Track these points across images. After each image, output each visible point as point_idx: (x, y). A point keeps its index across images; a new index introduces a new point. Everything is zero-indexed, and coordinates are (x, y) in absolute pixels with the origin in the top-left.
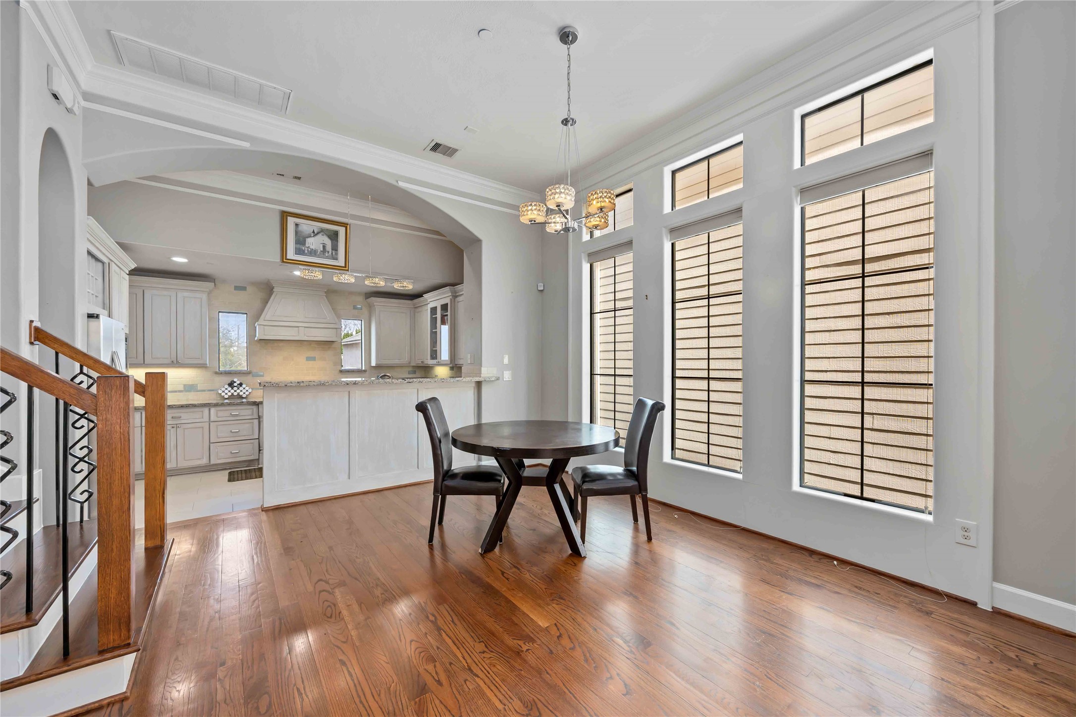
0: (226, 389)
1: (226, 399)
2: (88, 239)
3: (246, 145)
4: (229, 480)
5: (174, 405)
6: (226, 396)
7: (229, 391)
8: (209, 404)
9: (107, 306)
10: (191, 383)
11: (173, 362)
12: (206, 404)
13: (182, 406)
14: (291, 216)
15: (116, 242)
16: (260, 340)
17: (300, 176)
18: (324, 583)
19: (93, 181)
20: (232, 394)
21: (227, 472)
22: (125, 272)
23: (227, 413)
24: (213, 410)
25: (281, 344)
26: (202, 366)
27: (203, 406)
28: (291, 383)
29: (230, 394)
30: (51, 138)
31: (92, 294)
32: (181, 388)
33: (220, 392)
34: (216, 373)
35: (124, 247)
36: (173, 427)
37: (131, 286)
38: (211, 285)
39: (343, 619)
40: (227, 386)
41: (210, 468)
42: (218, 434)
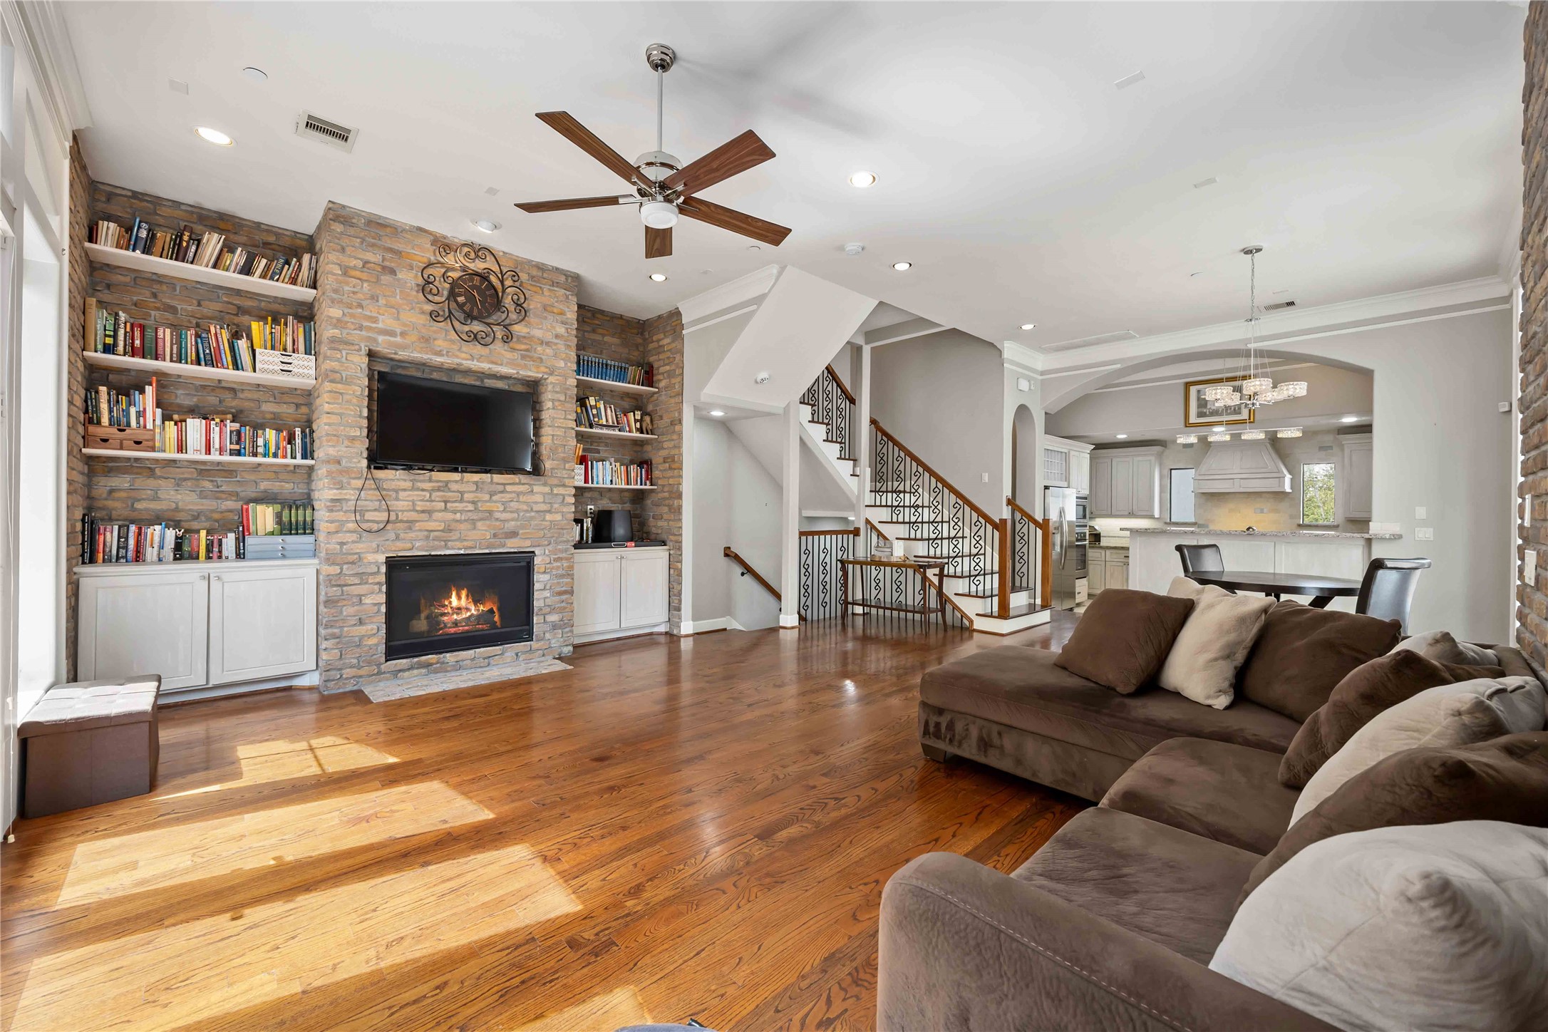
11: (1130, 513)
14: (1193, 385)
22: (1086, 453)
26: (1152, 517)
31: (1057, 473)
34: (1166, 523)
38: (1159, 448)
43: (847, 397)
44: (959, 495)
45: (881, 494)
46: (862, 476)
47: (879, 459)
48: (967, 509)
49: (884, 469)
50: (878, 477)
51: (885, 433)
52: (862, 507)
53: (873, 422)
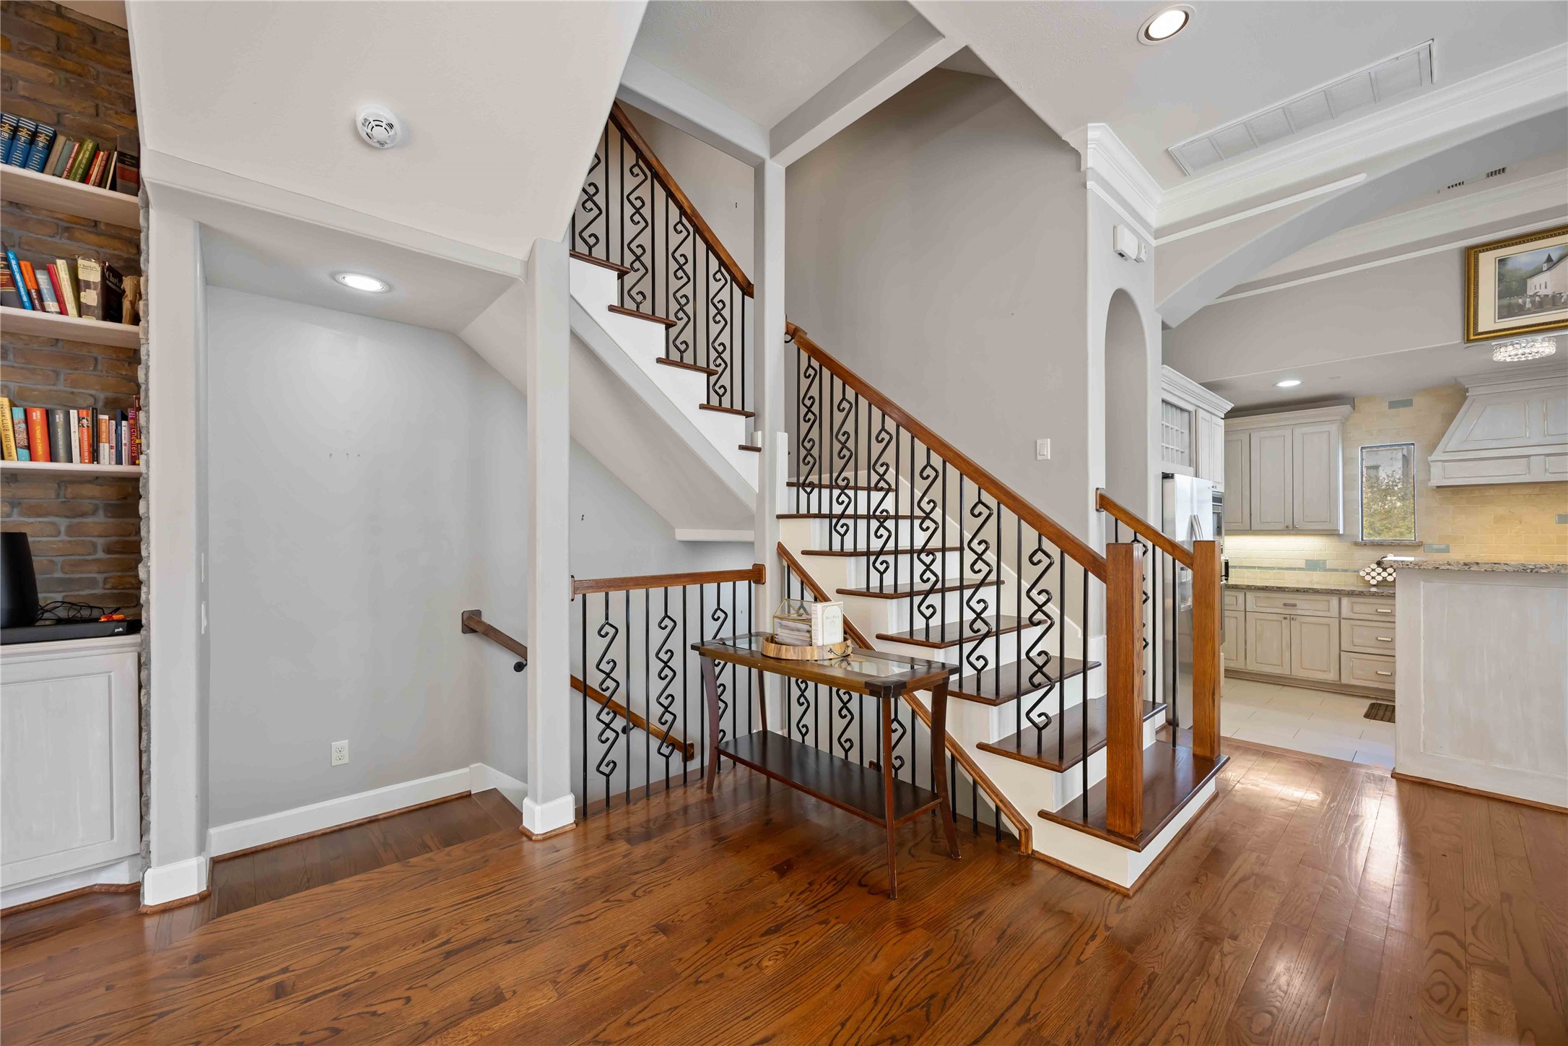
0: (1373, 570)
1: (1374, 586)
2: (1163, 389)
3: (1360, 178)
4: (1367, 716)
5: (1287, 588)
6: (1373, 582)
7: (1379, 574)
8: (1338, 590)
9: (1194, 464)
10: (1316, 559)
11: (1287, 527)
12: (1335, 590)
13: (1297, 590)
14: (1484, 251)
15: (1200, 384)
16: (1438, 487)
17: (1501, 167)
18: (1455, 943)
19: (1168, 322)
20: (1385, 579)
21: (1368, 703)
22: (1219, 417)
23: (1370, 609)
24: (1345, 601)
25: (1492, 492)
26: (1332, 533)
27: (1329, 593)
28: (1450, 565)
29: (1380, 578)
30: (1121, 300)
31: (1177, 450)
32: (1302, 565)
33: (1362, 574)
34: (1356, 544)
35: (1211, 386)
36: (1285, 618)
37: (1227, 432)
38: (1345, 409)
39: (1465, 1023)
40: (1374, 566)
41: (1341, 689)
42: (1354, 640)
43: (734, 279)
44: (985, 481)
45: (808, 490)
46: (767, 450)
47: (803, 410)
48: (1009, 517)
49: (814, 434)
50: (803, 453)
51: (814, 352)
52: (769, 519)
53: (793, 333)
